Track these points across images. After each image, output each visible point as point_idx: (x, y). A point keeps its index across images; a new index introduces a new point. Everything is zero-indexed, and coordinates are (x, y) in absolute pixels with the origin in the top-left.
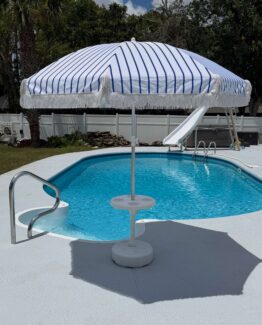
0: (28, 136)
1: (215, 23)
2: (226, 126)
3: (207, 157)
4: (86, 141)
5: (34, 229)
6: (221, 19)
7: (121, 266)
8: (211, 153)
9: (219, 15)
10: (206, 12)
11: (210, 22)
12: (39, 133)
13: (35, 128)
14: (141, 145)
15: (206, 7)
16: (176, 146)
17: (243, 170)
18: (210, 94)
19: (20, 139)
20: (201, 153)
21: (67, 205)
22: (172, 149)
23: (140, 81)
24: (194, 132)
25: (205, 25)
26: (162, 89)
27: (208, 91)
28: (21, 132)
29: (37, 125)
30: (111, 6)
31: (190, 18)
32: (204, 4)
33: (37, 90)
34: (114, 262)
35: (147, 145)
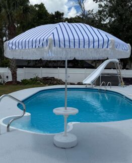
0: (10, 79)
1: (110, 21)
2: (117, 74)
3: (106, 90)
4: (42, 82)
5: (10, 127)
6: (113, 19)
7: (59, 147)
8: (108, 88)
9: (112, 17)
10: (105, 16)
11: (107, 21)
12: (16, 77)
13: (14, 75)
15: (105, 13)
16: (90, 85)
17: (126, 97)
18: (108, 49)
19: (6, 81)
21: (30, 114)
22: (88, 86)
23: (69, 41)
24: (99, 77)
25: (105, 23)
26: (82, 46)
27: (107, 47)
28: (7, 77)
29: (16, 73)
30: (56, 13)
31: (97, 19)
32: (104, 12)
33: (14, 47)
34: (55, 145)
35: (74, 84)
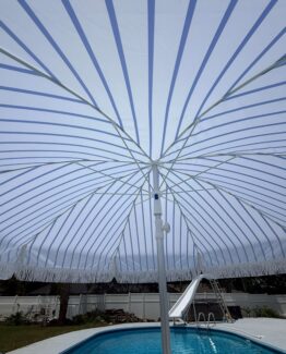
0: (57, 316)
4: (103, 318)
14: (149, 321)
19: (50, 319)
20: (203, 325)
22: (176, 323)
28: (54, 312)
